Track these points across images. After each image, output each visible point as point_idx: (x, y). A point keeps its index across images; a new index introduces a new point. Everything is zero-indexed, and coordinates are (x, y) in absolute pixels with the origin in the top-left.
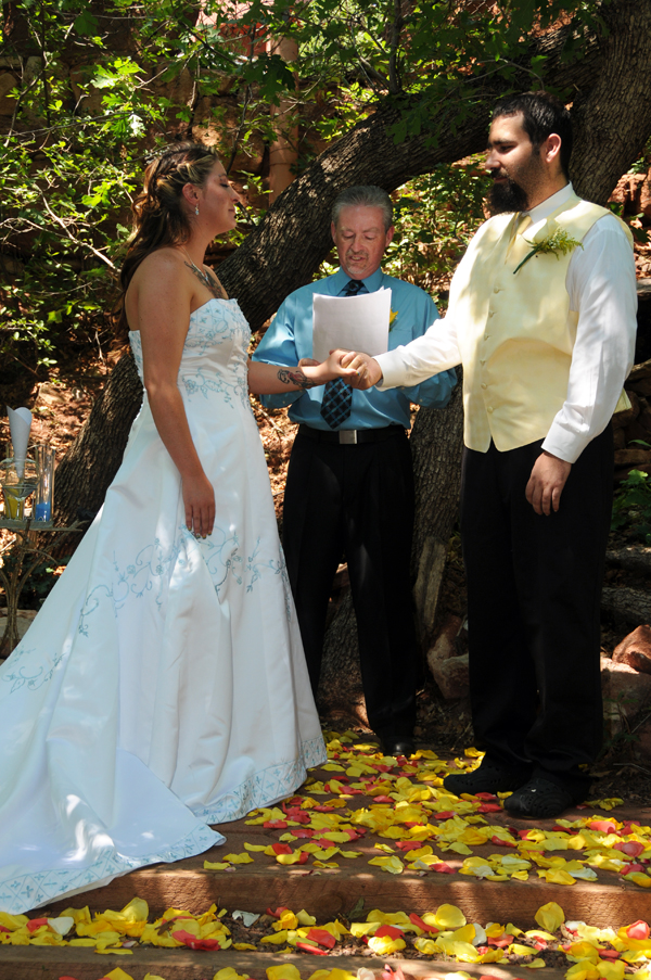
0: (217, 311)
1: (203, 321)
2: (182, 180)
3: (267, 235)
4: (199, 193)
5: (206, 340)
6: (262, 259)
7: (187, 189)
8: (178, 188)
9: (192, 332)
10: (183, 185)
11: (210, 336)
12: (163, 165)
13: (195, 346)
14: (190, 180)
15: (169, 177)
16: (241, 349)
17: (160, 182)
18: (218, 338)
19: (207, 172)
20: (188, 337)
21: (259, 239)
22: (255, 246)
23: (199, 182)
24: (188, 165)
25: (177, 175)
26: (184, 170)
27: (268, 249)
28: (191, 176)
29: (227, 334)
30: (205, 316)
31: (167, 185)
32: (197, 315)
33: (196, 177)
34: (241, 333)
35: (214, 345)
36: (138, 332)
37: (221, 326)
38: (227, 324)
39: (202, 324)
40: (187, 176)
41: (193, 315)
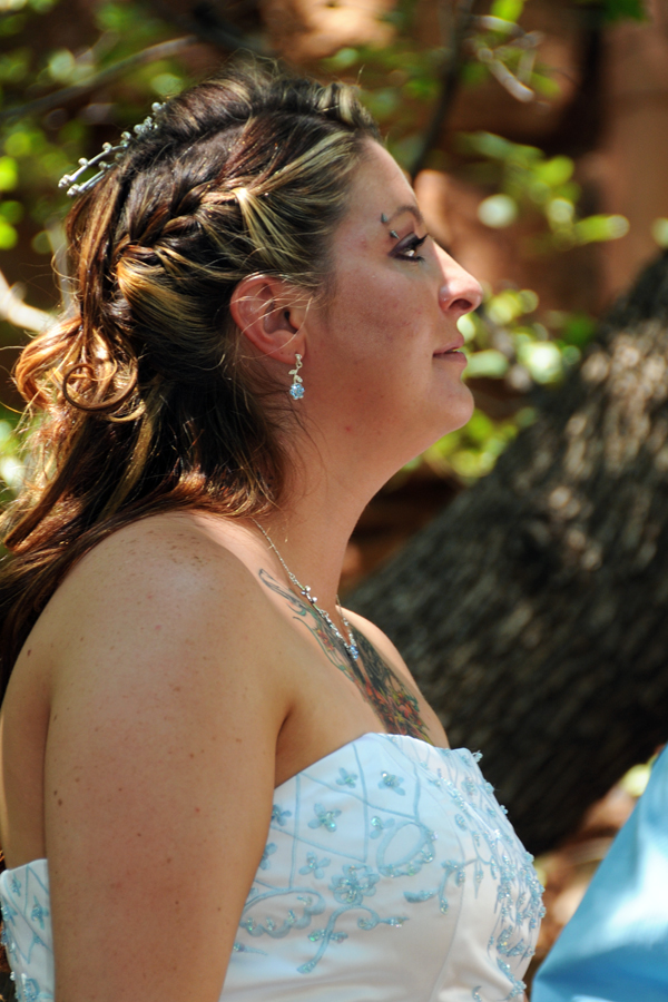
0: (390, 783)
1: (323, 821)
2: (226, 265)
3: (598, 430)
4: (304, 306)
5: (331, 903)
6: (576, 537)
7: (250, 302)
8: (213, 301)
9: (276, 867)
10: (229, 288)
11: (352, 889)
12: (137, 200)
13: (281, 932)
14: (258, 263)
15: (168, 251)
16: (487, 959)
17: (129, 275)
18: (387, 900)
19: (327, 214)
20: (259, 890)
21: (561, 448)
22: (545, 481)
23: (295, 266)
24: (243, 195)
25: (201, 247)
26: (232, 219)
27: (601, 491)
28: (260, 246)
29: (424, 883)
30: (332, 798)
31: (164, 293)
32: (303, 795)
33: (285, 248)
34: (490, 885)
35: (370, 927)
36: (39, 865)
37: (402, 846)
38: (429, 837)
39: (319, 835)
40: (244, 248)
41: (285, 797)
